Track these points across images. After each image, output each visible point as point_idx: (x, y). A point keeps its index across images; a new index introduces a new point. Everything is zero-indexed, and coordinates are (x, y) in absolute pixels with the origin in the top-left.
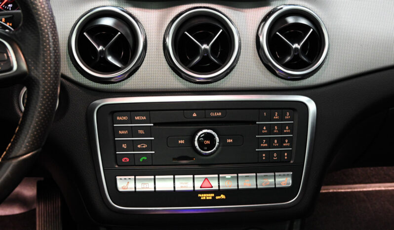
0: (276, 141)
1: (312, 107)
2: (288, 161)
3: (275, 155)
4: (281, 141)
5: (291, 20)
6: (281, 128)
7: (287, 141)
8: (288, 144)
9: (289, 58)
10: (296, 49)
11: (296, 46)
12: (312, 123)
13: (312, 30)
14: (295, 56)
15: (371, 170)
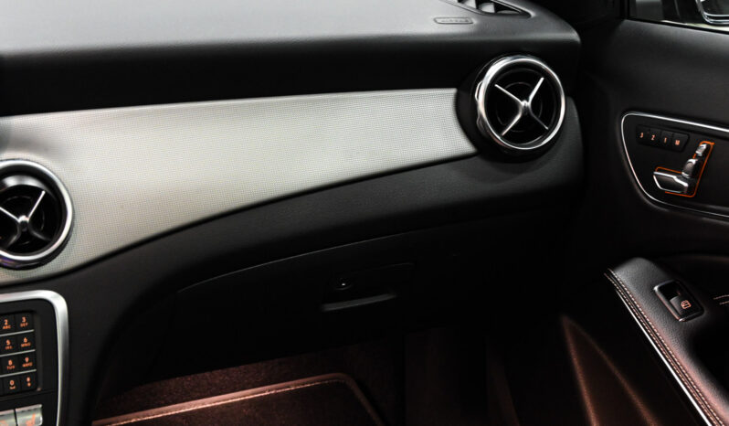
0: (10, 362)
1: (60, 305)
2: (33, 389)
3: (12, 383)
4: (19, 361)
5: (11, 182)
6: (17, 341)
7: (27, 360)
8: (31, 364)
9: (15, 238)
10: (24, 223)
11: (23, 218)
12: (64, 328)
13: (43, 193)
14: (23, 234)
15: (188, 381)
